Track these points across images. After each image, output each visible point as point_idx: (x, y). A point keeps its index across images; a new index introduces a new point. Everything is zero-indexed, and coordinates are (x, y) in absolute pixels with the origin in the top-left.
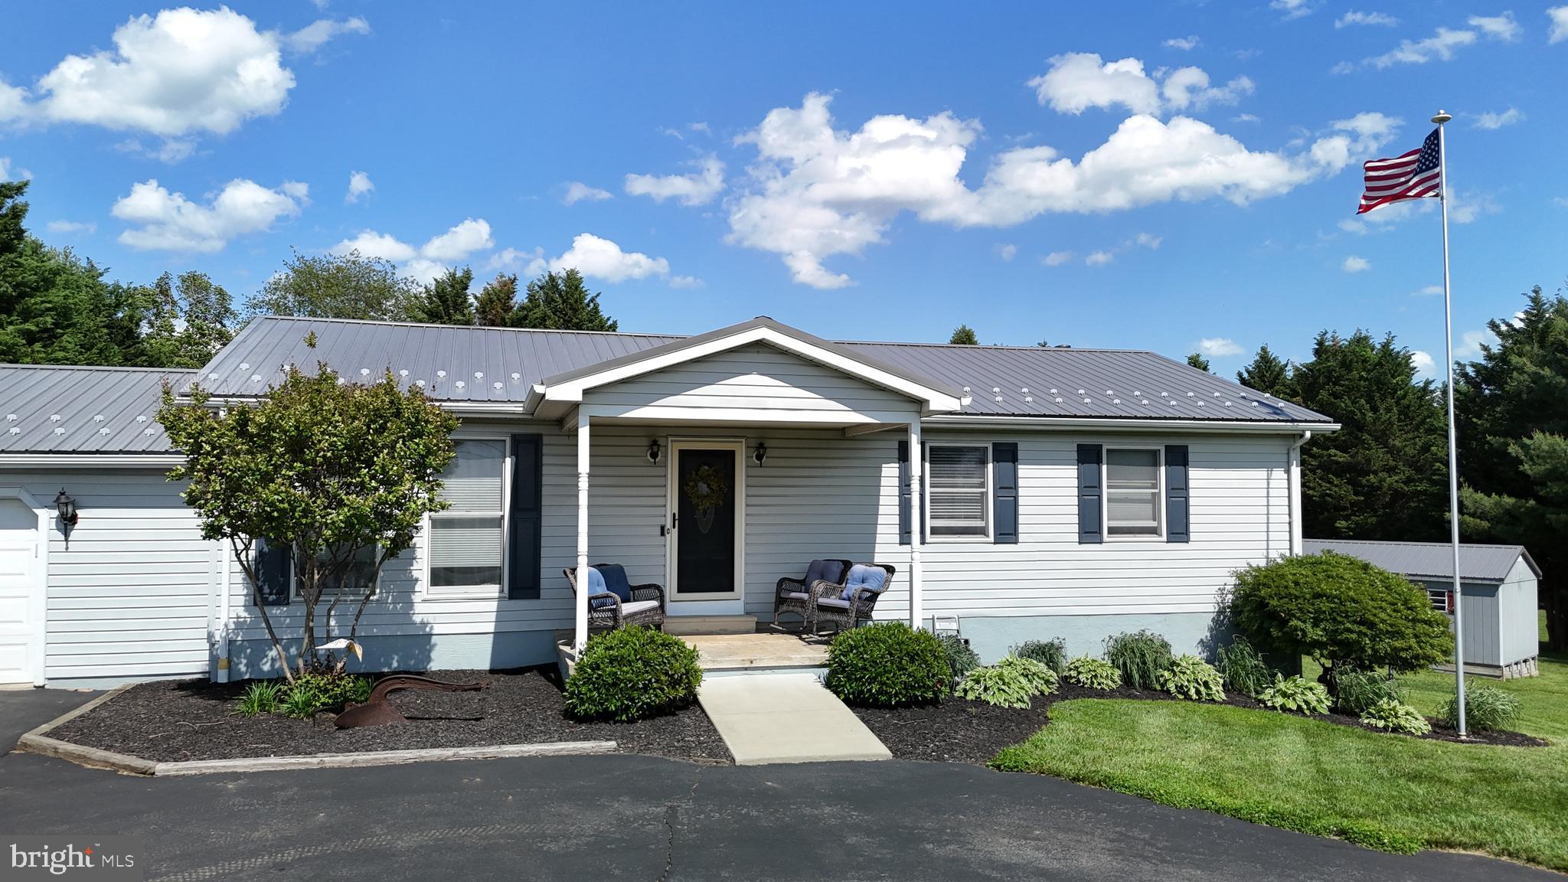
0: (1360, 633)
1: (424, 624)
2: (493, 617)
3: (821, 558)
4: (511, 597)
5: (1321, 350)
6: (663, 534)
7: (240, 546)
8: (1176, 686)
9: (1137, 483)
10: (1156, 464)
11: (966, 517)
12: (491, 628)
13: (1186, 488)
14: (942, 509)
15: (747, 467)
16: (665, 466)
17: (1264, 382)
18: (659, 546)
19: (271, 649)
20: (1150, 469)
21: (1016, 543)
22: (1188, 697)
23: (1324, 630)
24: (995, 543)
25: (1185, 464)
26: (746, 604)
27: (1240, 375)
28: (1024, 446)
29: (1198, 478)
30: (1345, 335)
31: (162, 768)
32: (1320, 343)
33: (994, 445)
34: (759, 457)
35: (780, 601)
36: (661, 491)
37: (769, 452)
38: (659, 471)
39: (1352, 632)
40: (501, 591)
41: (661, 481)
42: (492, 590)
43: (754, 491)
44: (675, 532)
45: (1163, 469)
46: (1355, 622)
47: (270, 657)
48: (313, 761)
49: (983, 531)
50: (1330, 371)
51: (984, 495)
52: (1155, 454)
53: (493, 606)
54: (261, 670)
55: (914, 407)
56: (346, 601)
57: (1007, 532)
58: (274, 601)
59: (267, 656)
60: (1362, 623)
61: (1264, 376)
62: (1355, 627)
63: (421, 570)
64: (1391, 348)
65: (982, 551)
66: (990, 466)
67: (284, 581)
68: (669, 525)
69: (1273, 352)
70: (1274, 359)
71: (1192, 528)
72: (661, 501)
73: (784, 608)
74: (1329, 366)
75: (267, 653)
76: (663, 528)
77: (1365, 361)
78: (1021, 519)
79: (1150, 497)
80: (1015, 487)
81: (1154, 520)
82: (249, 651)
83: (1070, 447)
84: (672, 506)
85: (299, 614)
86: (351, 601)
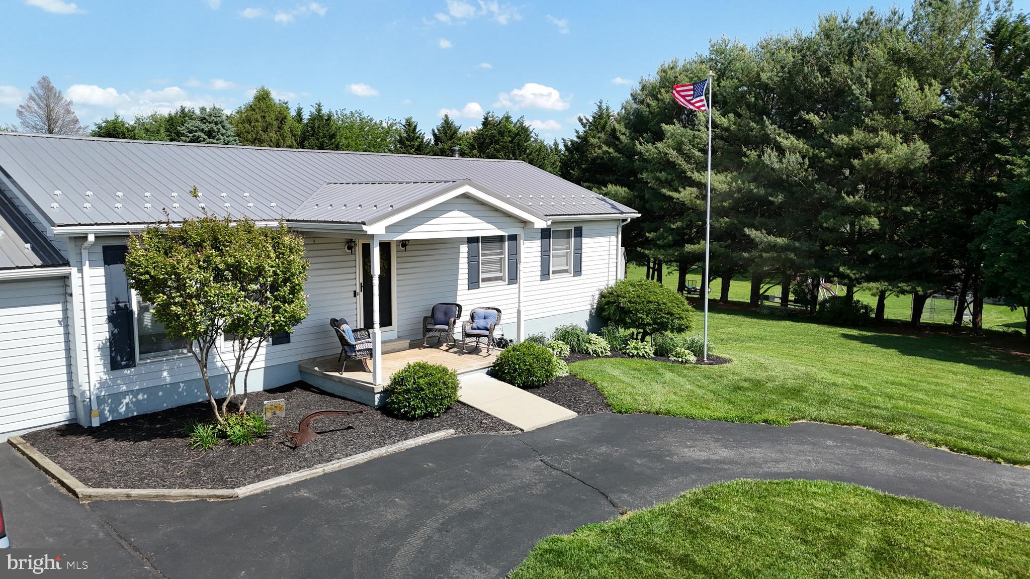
0: (667, 318)
1: (223, 367)
2: (263, 358)
4: (274, 344)
5: (486, 123)
6: (355, 296)
8: (592, 350)
9: (563, 247)
10: (569, 237)
11: (495, 272)
12: (263, 365)
13: (582, 248)
14: (485, 267)
15: (397, 251)
16: (355, 254)
17: (446, 136)
18: (353, 303)
19: (125, 398)
20: (568, 239)
21: (516, 284)
22: (598, 356)
23: (651, 318)
24: (508, 284)
25: (582, 236)
26: (398, 332)
27: (433, 131)
29: (586, 242)
30: (499, 115)
31: (237, 492)
32: (486, 119)
35: (427, 330)
36: (353, 270)
37: (409, 243)
38: (352, 257)
39: (665, 318)
40: (268, 341)
41: (353, 263)
43: (401, 266)
44: (362, 294)
45: (573, 239)
46: (666, 314)
47: (124, 403)
49: (502, 278)
50: (493, 136)
52: (569, 232)
54: (120, 413)
55: (522, 225)
56: (174, 359)
57: (513, 278)
58: (124, 365)
59: (122, 403)
60: (668, 314)
61: (447, 132)
62: (666, 316)
64: (524, 125)
65: (503, 290)
67: (131, 351)
68: (358, 291)
69: (451, 118)
70: (452, 122)
71: (584, 268)
72: (355, 276)
73: (430, 334)
74: (492, 133)
75: (122, 401)
76: (355, 292)
77: (510, 131)
79: (565, 254)
80: (516, 253)
81: (567, 265)
82: (110, 401)
84: (360, 279)
85: (143, 372)
86: (177, 358)
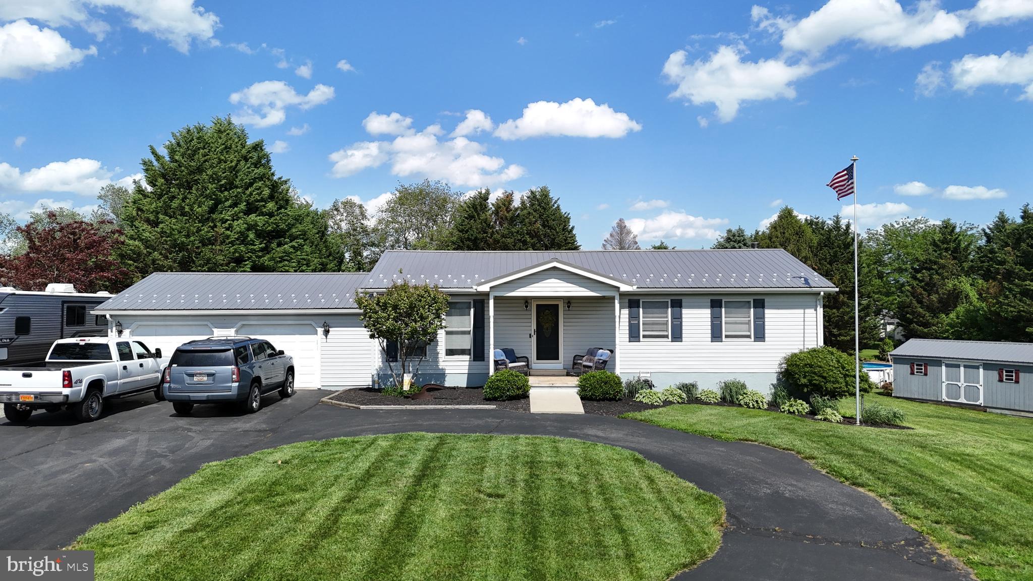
1: (442, 369)
2: (467, 368)
3: (593, 347)
4: (474, 360)
6: (530, 337)
7: (381, 341)
8: (744, 402)
9: (740, 316)
10: (747, 307)
11: (660, 331)
12: (466, 371)
13: (763, 318)
14: (647, 327)
15: (564, 309)
16: (531, 311)
18: (528, 341)
19: (391, 378)
20: (746, 310)
21: (682, 341)
22: (748, 407)
24: (672, 341)
25: (763, 307)
26: (564, 365)
28: (685, 301)
29: (769, 313)
31: (362, 407)
33: (671, 300)
34: (569, 307)
35: (575, 364)
36: (529, 320)
37: (572, 305)
38: (527, 312)
40: (470, 358)
41: (529, 317)
42: (467, 357)
43: (566, 320)
44: (535, 336)
45: (752, 310)
47: (390, 381)
48: (404, 407)
49: (667, 337)
51: (668, 321)
52: (749, 302)
53: (467, 363)
54: (388, 385)
55: (616, 290)
56: (415, 361)
57: (677, 336)
63: (442, 348)
65: (666, 345)
66: (670, 309)
67: (395, 354)
68: (533, 334)
71: (766, 335)
72: (529, 324)
73: (576, 366)
76: (530, 335)
78: (684, 331)
79: (746, 322)
80: (681, 318)
81: (748, 332)
82: (384, 378)
83: (708, 300)
84: (534, 326)
85: (400, 364)
86: (417, 360)
